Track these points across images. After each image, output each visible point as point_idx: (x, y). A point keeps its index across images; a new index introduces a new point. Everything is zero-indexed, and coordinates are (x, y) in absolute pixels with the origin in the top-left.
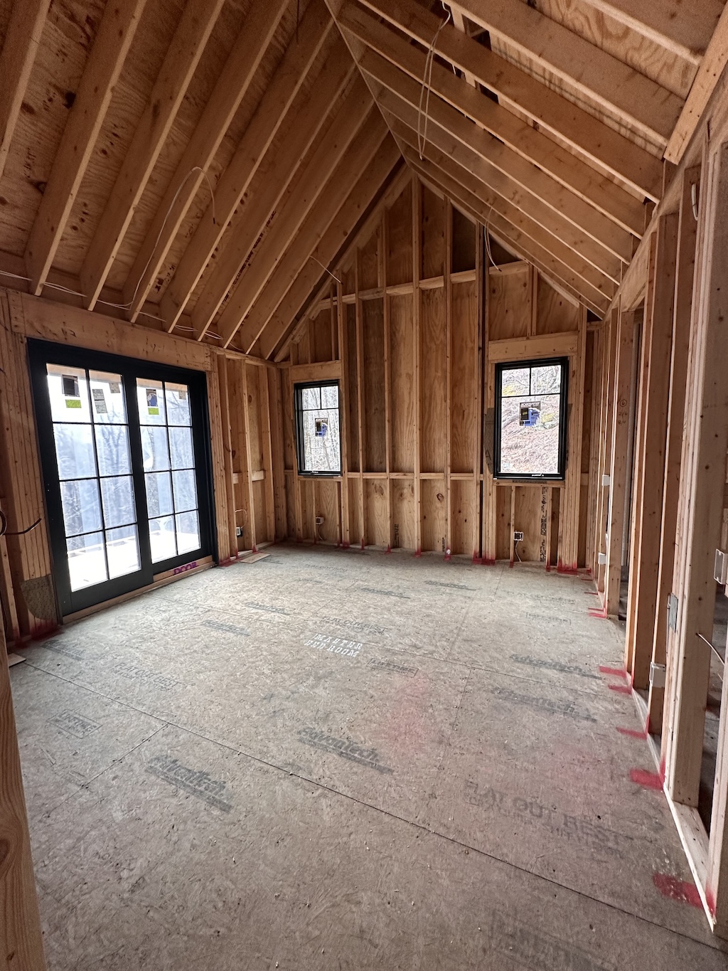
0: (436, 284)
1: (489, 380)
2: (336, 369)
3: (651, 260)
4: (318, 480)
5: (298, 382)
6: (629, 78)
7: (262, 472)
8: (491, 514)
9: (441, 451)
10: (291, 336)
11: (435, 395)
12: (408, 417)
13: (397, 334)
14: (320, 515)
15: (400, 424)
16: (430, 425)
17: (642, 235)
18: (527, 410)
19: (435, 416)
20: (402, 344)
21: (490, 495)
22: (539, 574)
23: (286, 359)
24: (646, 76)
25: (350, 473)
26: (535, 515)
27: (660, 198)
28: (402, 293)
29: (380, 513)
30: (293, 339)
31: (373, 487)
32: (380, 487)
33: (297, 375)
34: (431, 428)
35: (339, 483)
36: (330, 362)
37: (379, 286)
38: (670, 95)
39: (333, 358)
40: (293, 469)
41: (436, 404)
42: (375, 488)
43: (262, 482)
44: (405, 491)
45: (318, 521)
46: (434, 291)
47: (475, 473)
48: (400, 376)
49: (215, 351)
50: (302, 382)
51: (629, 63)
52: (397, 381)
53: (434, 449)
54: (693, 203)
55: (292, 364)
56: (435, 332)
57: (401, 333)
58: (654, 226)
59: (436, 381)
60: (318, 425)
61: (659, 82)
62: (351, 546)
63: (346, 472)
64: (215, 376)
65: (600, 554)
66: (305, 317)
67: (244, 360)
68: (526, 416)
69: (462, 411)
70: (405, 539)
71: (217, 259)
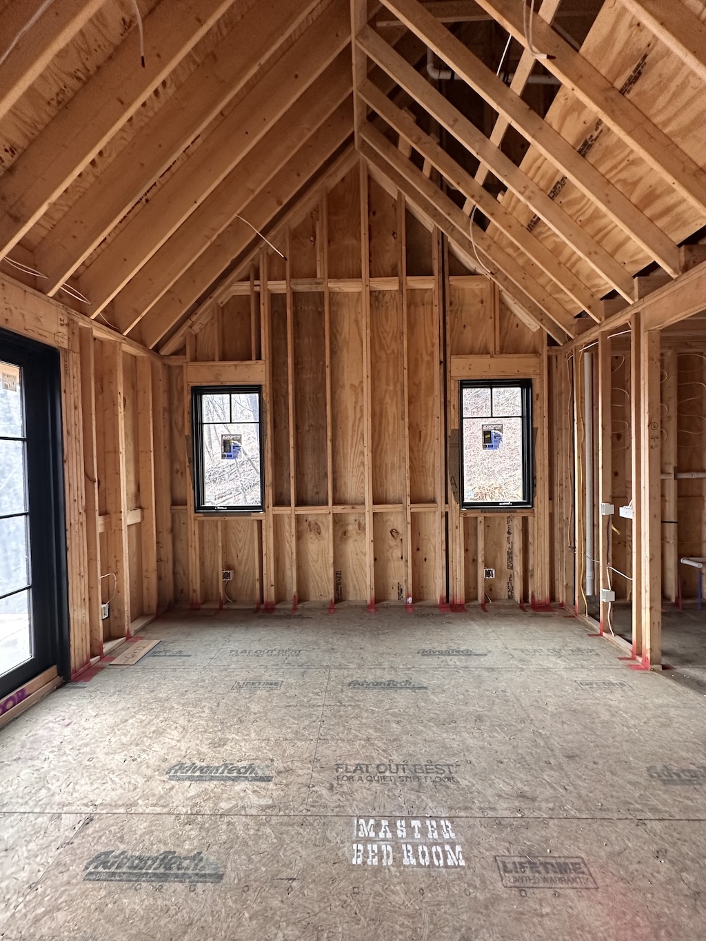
0: (388, 285)
1: (452, 398)
2: (258, 371)
4: (227, 518)
5: (199, 384)
7: (139, 510)
8: (458, 550)
9: (394, 478)
10: (189, 323)
11: (386, 412)
12: (352, 437)
13: (338, 337)
14: (228, 567)
15: (343, 445)
16: (380, 447)
18: (489, 432)
19: (387, 436)
20: (345, 349)
21: (457, 527)
23: (180, 352)
25: (276, 508)
26: (501, 547)
28: (346, 290)
29: (315, 557)
30: (191, 327)
31: (306, 525)
32: (316, 524)
33: (197, 374)
34: (382, 449)
35: (260, 522)
36: (249, 362)
37: (319, 276)
39: (254, 357)
40: (186, 505)
41: (388, 423)
42: (309, 525)
43: (138, 525)
44: (350, 528)
45: (226, 576)
46: (383, 293)
47: (439, 503)
48: (343, 386)
49: (76, 319)
50: (204, 384)
52: (338, 392)
53: (386, 475)
55: (188, 360)
56: (385, 339)
57: (343, 336)
59: (388, 396)
60: (226, 444)
62: (278, 606)
63: (271, 506)
64: (74, 358)
66: (212, 299)
67: (121, 343)
68: (489, 439)
69: (418, 432)
70: (351, 589)
71: (98, 171)
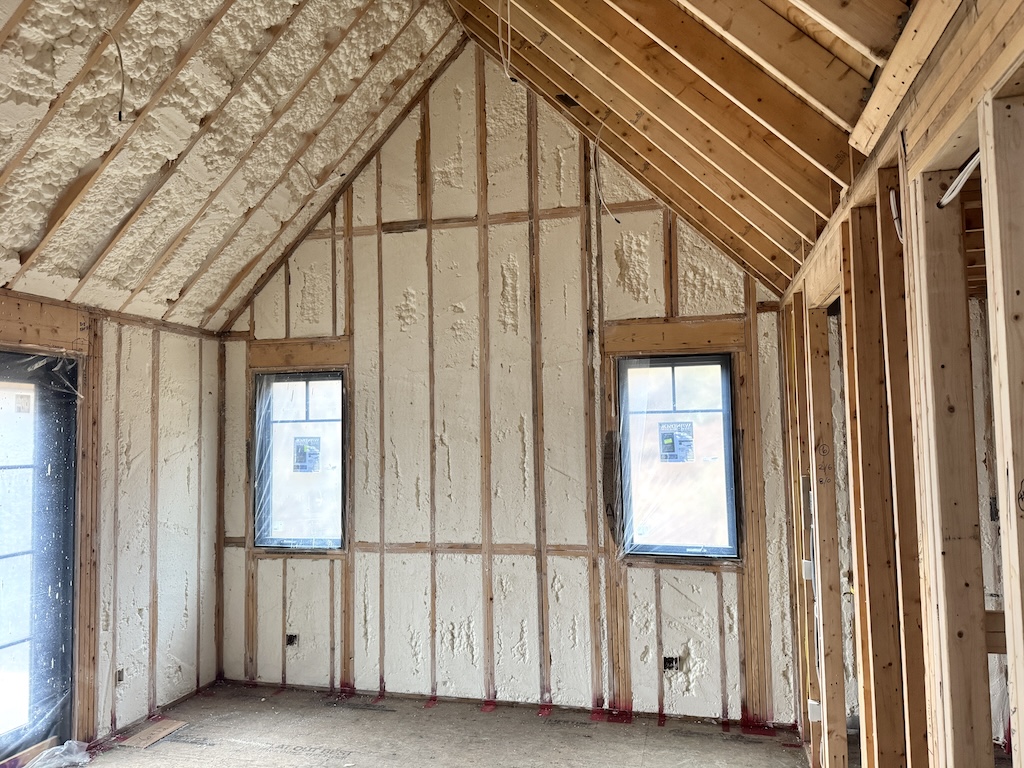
2: (340, 351)
3: (844, 260)
6: (793, 39)
8: (620, 621)
17: (829, 216)
18: (671, 436)
21: (618, 584)
22: (710, 736)
24: (815, 41)
27: (849, 184)
33: (261, 357)
37: (419, 216)
38: (848, 70)
47: (589, 545)
51: (792, 21)
54: (895, 217)
55: (252, 337)
58: (843, 214)
60: (299, 450)
61: (832, 51)
64: (96, 364)
65: (810, 701)
67: (159, 332)
